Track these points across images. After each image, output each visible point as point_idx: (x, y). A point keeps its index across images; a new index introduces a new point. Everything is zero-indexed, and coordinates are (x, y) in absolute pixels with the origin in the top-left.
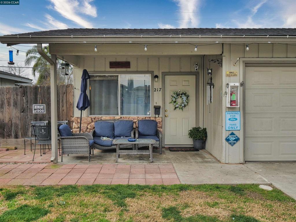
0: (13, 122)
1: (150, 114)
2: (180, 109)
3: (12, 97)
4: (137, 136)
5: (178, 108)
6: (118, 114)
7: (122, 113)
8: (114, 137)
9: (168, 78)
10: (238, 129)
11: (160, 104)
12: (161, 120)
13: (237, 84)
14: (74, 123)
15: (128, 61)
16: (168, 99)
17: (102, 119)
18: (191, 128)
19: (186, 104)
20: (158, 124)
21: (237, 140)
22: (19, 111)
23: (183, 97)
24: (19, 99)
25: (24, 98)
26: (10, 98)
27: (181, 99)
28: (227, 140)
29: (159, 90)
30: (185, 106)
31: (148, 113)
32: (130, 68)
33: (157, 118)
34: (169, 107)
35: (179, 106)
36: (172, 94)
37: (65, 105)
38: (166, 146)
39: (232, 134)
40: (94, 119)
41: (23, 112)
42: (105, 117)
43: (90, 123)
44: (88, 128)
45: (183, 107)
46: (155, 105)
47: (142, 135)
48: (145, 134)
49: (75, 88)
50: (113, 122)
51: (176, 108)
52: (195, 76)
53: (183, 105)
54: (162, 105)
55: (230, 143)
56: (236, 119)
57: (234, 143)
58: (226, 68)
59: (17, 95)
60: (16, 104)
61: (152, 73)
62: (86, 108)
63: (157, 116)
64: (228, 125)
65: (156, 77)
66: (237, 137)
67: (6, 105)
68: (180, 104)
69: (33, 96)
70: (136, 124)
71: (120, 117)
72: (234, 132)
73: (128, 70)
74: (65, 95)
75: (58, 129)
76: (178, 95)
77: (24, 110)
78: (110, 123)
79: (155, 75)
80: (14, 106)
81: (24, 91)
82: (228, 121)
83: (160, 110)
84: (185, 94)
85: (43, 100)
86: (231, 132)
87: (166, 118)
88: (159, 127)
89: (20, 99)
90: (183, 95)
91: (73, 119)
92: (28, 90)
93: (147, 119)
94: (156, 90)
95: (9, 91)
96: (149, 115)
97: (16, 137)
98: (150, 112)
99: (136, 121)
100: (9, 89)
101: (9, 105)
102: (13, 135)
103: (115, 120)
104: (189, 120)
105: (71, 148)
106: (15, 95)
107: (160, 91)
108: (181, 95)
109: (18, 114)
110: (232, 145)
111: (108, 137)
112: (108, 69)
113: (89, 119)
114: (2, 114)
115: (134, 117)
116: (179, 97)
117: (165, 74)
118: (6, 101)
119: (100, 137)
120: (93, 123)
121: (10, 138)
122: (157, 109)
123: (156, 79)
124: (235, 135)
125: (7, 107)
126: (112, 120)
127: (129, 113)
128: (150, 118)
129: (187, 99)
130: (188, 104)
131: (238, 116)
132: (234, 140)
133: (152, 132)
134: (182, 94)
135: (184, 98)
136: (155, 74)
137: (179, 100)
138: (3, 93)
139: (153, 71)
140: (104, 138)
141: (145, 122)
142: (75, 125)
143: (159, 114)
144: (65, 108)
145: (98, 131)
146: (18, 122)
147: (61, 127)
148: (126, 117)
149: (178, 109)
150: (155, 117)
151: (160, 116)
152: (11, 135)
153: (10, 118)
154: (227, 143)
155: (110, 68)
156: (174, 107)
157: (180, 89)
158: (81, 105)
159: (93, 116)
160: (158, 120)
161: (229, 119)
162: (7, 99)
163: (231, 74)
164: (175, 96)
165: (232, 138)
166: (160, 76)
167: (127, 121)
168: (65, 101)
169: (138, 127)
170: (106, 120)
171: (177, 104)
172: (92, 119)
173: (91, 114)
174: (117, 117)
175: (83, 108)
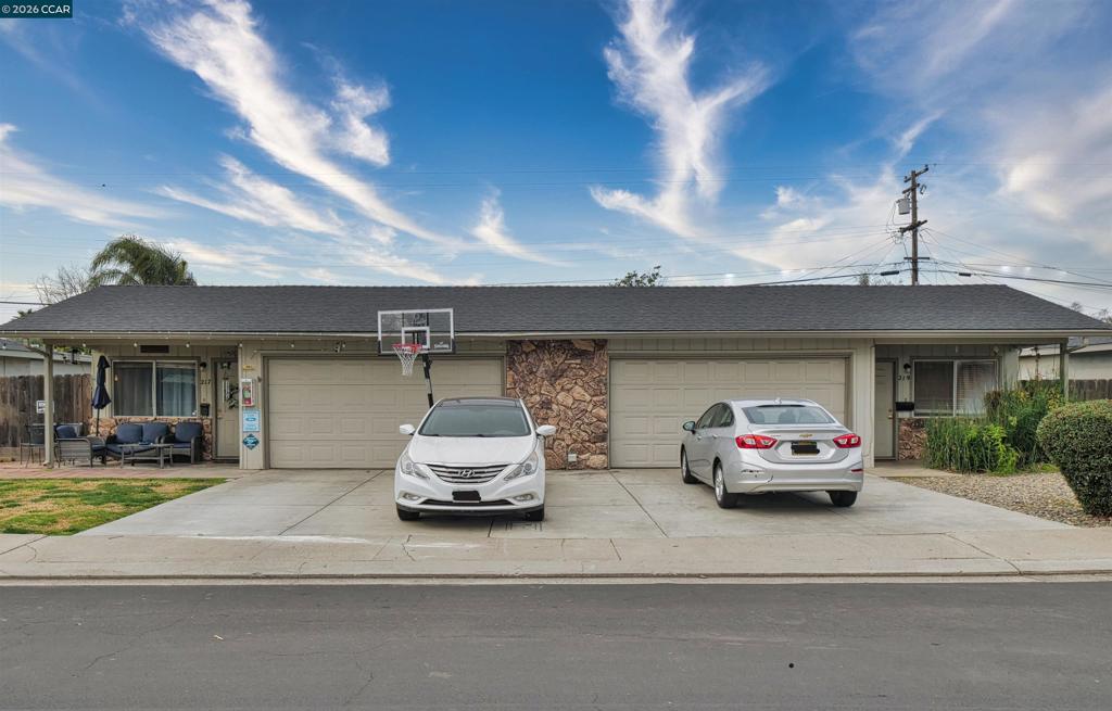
0: (10, 424)
1: (196, 416)
7: (159, 413)
10: (258, 430)
11: (210, 401)
12: (210, 423)
13: (249, 380)
14: (92, 426)
15: (166, 344)
17: (131, 421)
20: (205, 429)
21: (256, 443)
22: (18, 410)
24: (18, 392)
26: (6, 392)
28: (245, 443)
29: (207, 382)
31: (193, 414)
32: (169, 352)
33: (204, 420)
35: (235, 404)
37: (80, 402)
38: (217, 458)
40: (120, 420)
41: (23, 411)
42: (134, 419)
43: (114, 426)
44: (109, 432)
46: (203, 402)
48: (182, 440)
51: (231, 407)
54: (213, 402)
55: (248, 447)
56: (255, 419)
57: (253, 447)
58: (242, 364)
59: (16, 388)
60: (14, 400)
61: (198, 358)
62: (105, 406)
63: (204, 417)
64: (245, 426)
65: (204, 365)
66: (256, 439)
69: (36, 389)
71: (154, 419)
72: (253, 434)
73: (167, 355)
74: (80, 388)
75: (56, 431)
76: (231, 390)
77: (25, 409)
78: (139, 426)
79: (201, 362)
80: (11, 402)
81: (25, 383)
82: (246, 422)
83: (209, 409)
86: (249, 434)
87: (217, 420)
88: (207, 433)
89: (21, 393)
91: (91, 421)
92: (31, 382)
93: (190, 421)
94: (204, 383)
95: (6, 383)
96: (194, 416)
97: (14, 445)
98: (196, 412)
99: (175, 423)
101: (4, 401)
102: (10, 442)
103: (147, 422)
105: (70, 451)
106: (13, 388)
107: (209, 383)
108: (235, 390)
109: (17, 414)
110: (251, 449)
112: (139, 354)
113: (113, 421)
115: (174, 419)
117: (215, 361)
119: (122, 443)
120: (117, 426)
122: (205, 409)
123: (203, 368)
124: (253, 437)
126: (143, 422)
127: (169, 415)
128: (195, 419)
131: (258, 415)
132: (253, 443)
136: (203, 361)
139: (200, 357)
141: (187, 424)
142: (93, 429)
143: (207, 416)
144: (80, 405)
145: (120, 437)
146: (17, 424)
147: (58, 428)
148: (165, 418)
150: (201, 419)
151: (210, 417)
152: (7, 442)
153: (5, 420)
155: (141, 352)
158: (96, 403)
159: (118, 417)
160: (206, 422)
161: (247, 419)
163: (249, 369)
165: (250, 441)
166: (209, 364)
167: (162, 424)
168: (80, 397)
169: (176, 432)
172: (116, 421)
173: (117, 414)
174: (151, 418)
175: (100, 406)
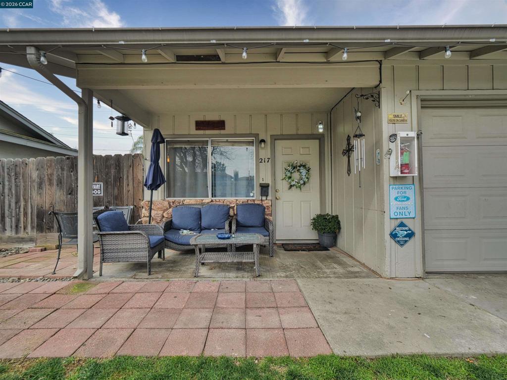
0: (56, 208)
1: (255, 196)
2: (297, 187)
3: (55, 173)
4: (234, 228)
5: (295, 187)
6: (208, 197)
7: (214, 195)
8: (201, 229)
9: (280, 144)
10: (412, 215)
11: (268, 180)
12: (270, 204)
13: (413, 134)
14: (144, 210)
15: (222, 119)
16: (280, 174)
17: (185, 203)
18: (313, 216)
19: (306, 180)
20: (266, 210)
21: (411, 235)
22: (65, 193)
23: (301, 171)
24: (65, 174)
25: (72, 174)
26: (52, 175)
27: (299, 173)
28: (393, 236)
29: (266, 160)
30: (304, 183)
31: (252, 195)
32: (224, 129)
33: (264, 201)
34: (282, 185)
35: (296, 183)
36: (285, 166)
37: (131, 184)
38: (277, 242)
39: (402, 225)
40: (173, 202)
41: (70, 194)
42: (188, 200)
43: (167, 209)
44: (163, 217)
45: (302, 186)
46: (261, 182)
47: (242, 227)
48: (247, 225)
49: (146, 159)
50: (199, 207)
51: (291, 186)
52: (318, 141)
53: (302, 182)
54: (272, 182)
55: (398, 242)
56: (408, 199)
57: (406, 241)
58: (388, 108)
59: (63, 169)
60: (61, 183)
62: (159, 186)
63: (264, 198)
64: (393, 210)
65: (263, 141)
66: (410, 230)
67: (47, 183)
68: (297, 181)
70: (234, 210)
71: (211, 200)
72: (405, 221)
73: (222, 132)
74: (131, 168)
75: (96, 219)
76: (294, 168)
77: (72, 191)
78: (196, 208)
79: (260, 139)
80: (58, 185)
81: (72, 164)
82: (394, 203)
83: (268, 189)
84: (304, 166)
85: (100, 176)
86: (399, 221)
87: (277, 200)
88: (268, 215)
89: (67, 174)
90: (302, 168)
91: (142, 203)
93: (249, 202)
94: (263, 161)
95: (51, 164)
96: (252, 197)
98: (255, 192)
99: (233, 205)
100: (51, 161)
101: (51, 184)
103: (203, 204)
104: (310, 204)
105: (118, 251)
106: (60, 170)
107: (268, 162)
108: (298, 168)
109: (64, 198)
110: (402, 245)
111: (190, 230)
112: (194, 131)
113: (166, 204)
114: (41, 197)
115: (231, 200)
116: (295, 170)
117: (275, 138)
118: (46, 178)
119: (180, 230)
120: (171, 210)
121: (51, 232)
122: (264, 189)
123: (263, 145)
124: (406, 226)
125: (48, 187)
126: (199, 205)
127: (224, 195)
128: (254, 201)
129: (307, 173)
130: (308, 180)
131: (411, 192)
132: (405, 236)
133: (257, 221)
134: (300, 166)
135: (304, 171)
137: (296, 176)
138: (42, 167)
139: (258, 134)
140: (185, 232)
141: (246, 206)
142: (144, 212)
143: (267, 196)
144: (130, 187)
145: (176, 221)
146: (63, 208)
147: (100, 216)
148: (219, 200)
149: (293, 188)
150: (262, 200)
151: (269, 198)
152: (53, 227)
153: (51, 203)
154: (393, 241)
155: (196, 130)
156: (289, 186)
157: (297, 159)
158: (150, 182)
159: (171, 199)
160: (266, 203)
161: (396, 199)
162: (48, 175)
163: (397, 119)
164: (290, 168)
165: (402, 233)
166: (268, 140)
167: (219, 205)
168: (130, 178)
169: (236, 215)
170: (190, 205)
171: (293, 181)
172: (169, 203)
173: (169, 196)
174: (207, 200)
175: (154, 187)
